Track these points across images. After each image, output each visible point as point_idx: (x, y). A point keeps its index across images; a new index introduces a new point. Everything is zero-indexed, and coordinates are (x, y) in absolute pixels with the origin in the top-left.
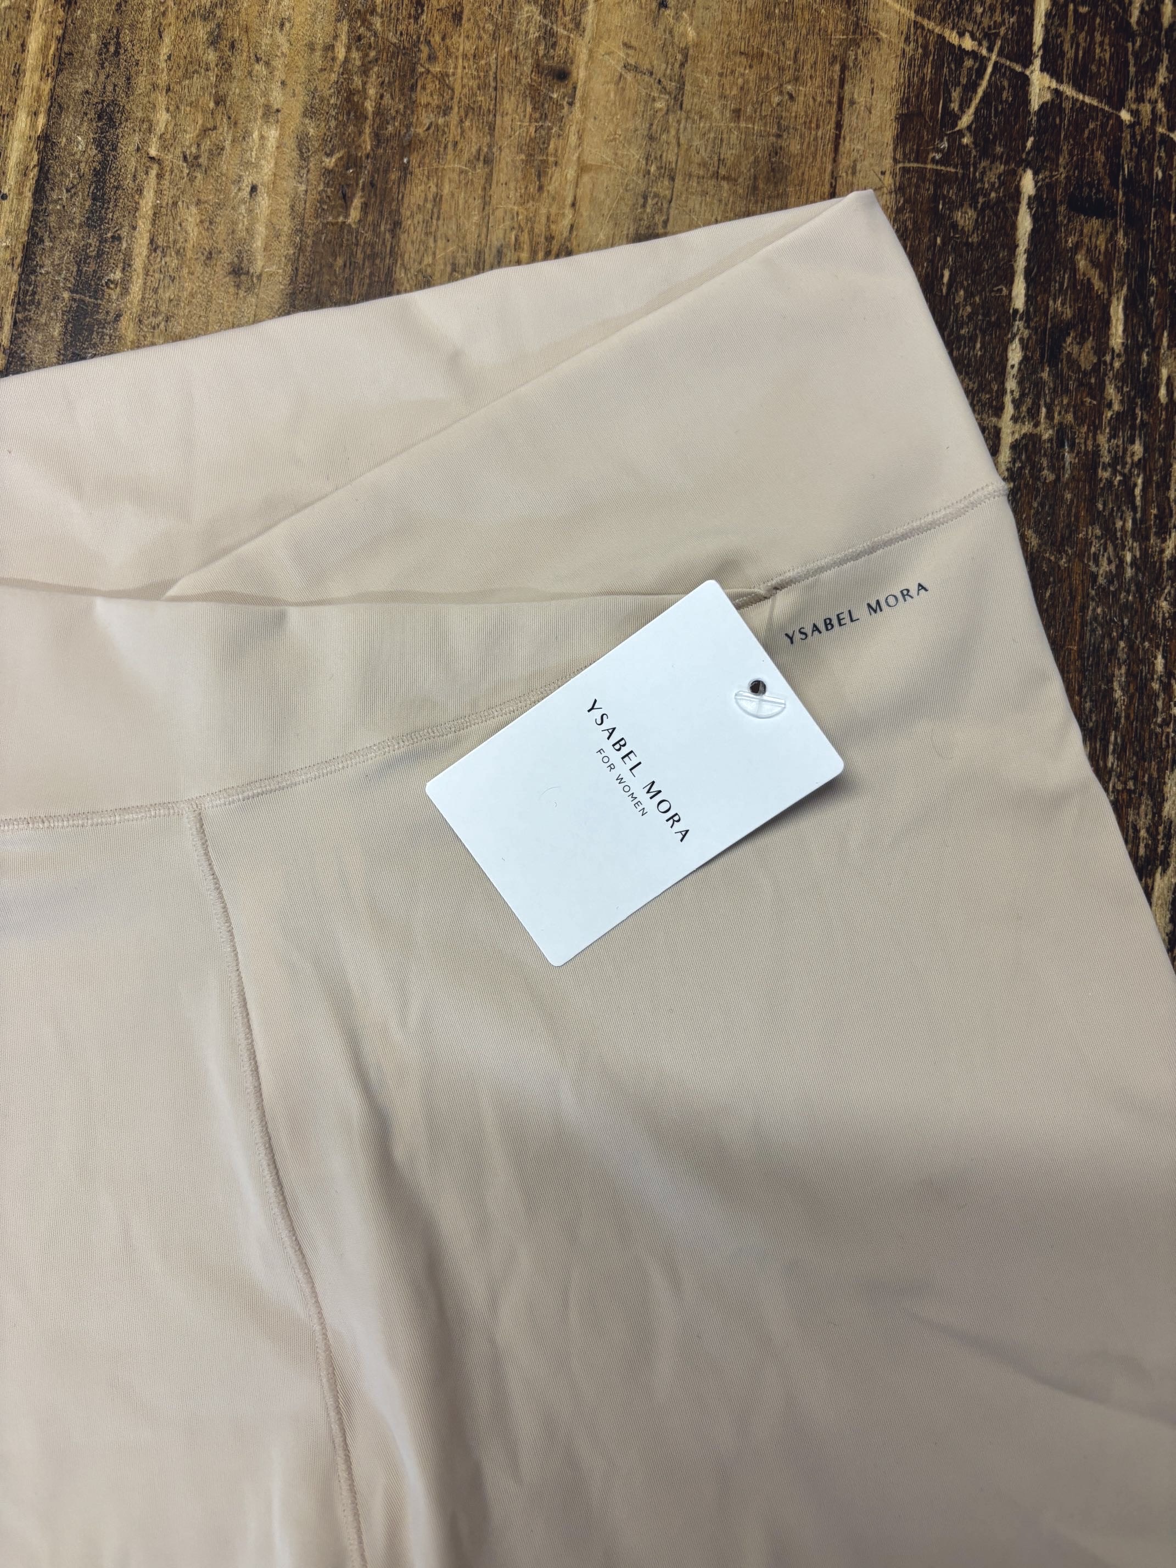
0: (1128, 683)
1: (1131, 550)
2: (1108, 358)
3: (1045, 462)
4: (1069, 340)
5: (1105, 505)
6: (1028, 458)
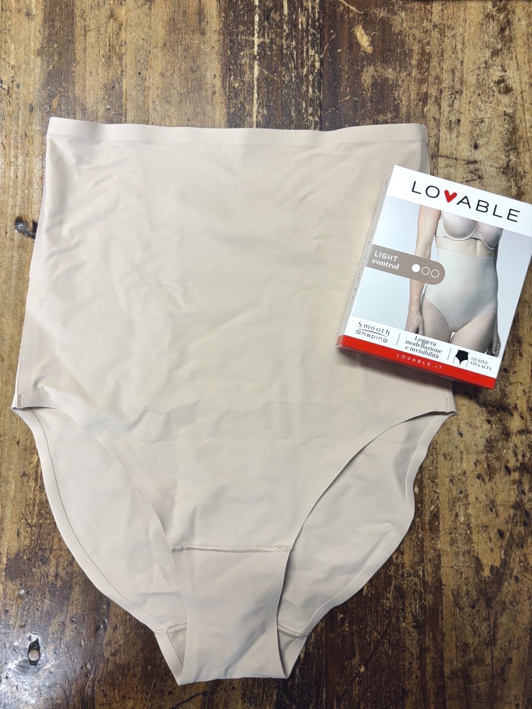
0: (296, 112)
1: (294, 73)
2: (284, 17)
3: (268, 50)
4: (272, 13)
5: (286, 60)
6: (263, 49)
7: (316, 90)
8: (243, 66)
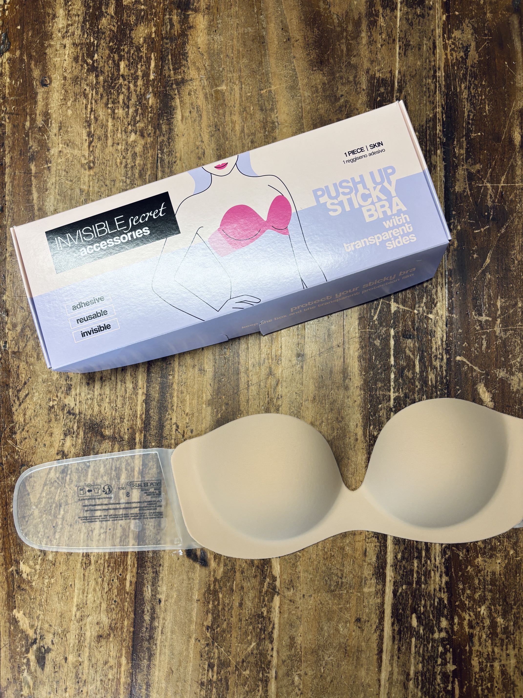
2: (416, 375)
4: (406, 371)
6: (398, 402)
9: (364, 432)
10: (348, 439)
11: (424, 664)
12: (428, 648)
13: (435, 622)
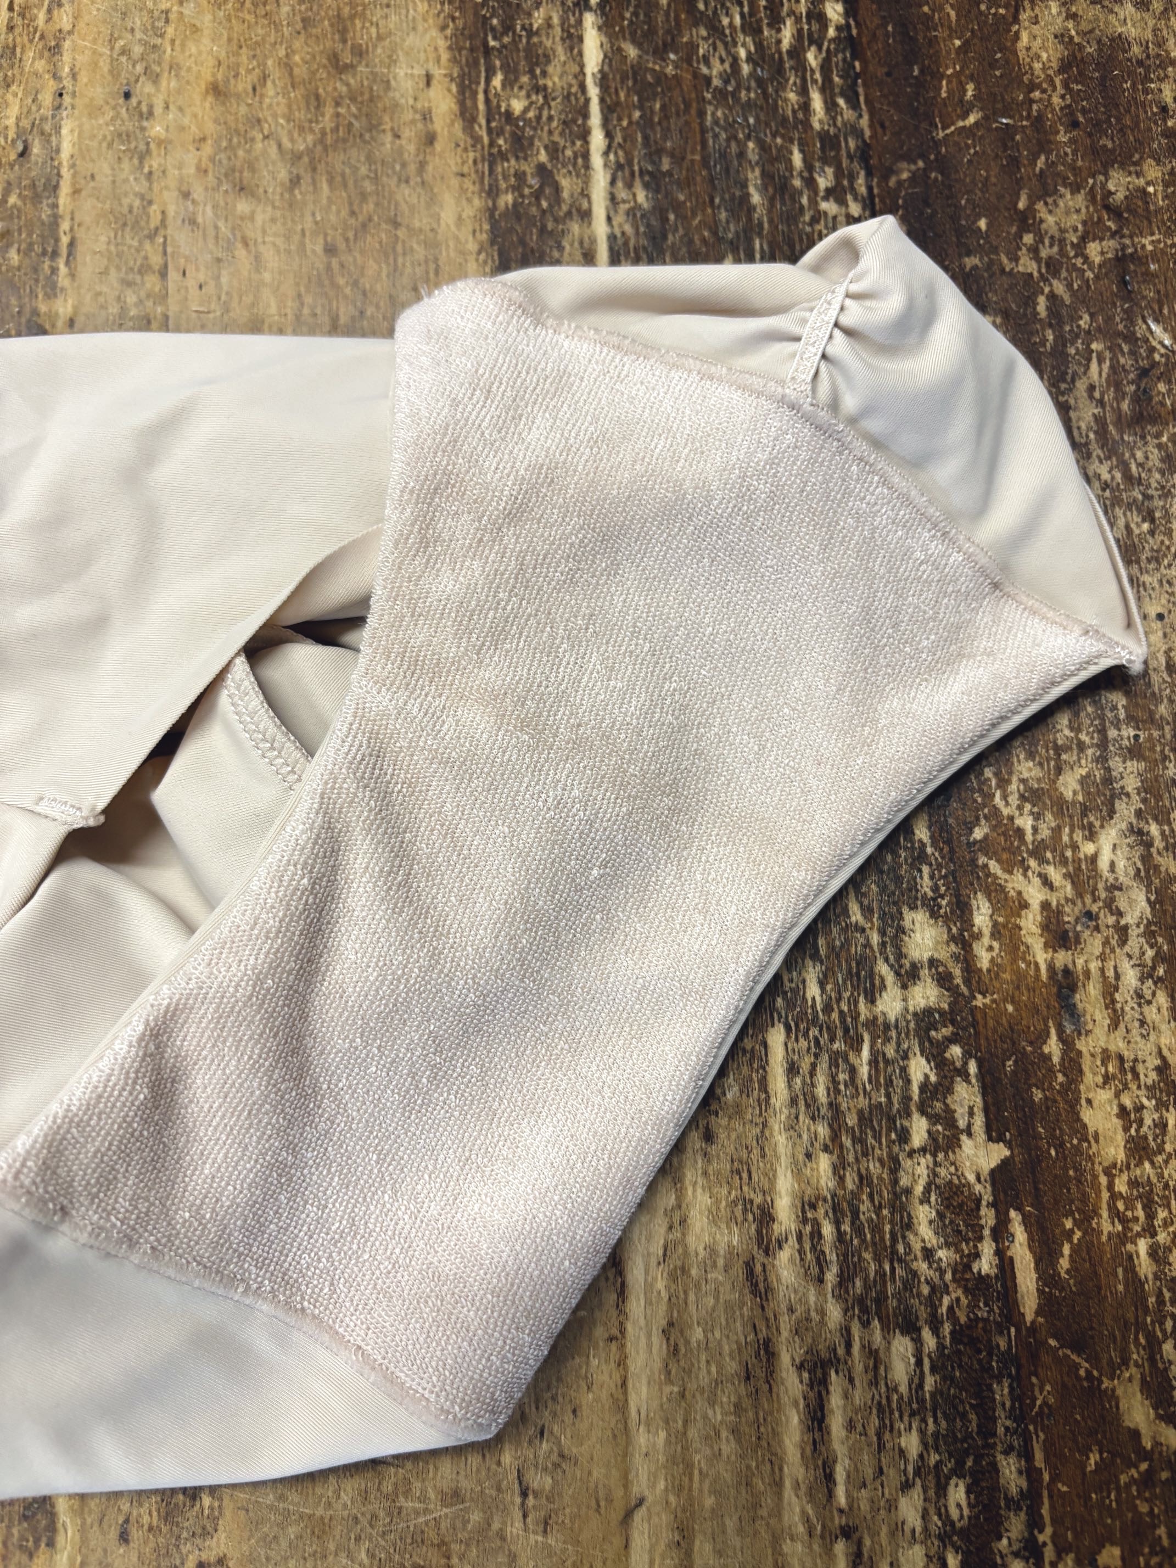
0: (765, 187)
7: (841, 102)
8: (537, 33)
9: (462, 103)
10: (388, 138)
11: (841, 1157)
12: (853, 1071)
13: (875, 938)
